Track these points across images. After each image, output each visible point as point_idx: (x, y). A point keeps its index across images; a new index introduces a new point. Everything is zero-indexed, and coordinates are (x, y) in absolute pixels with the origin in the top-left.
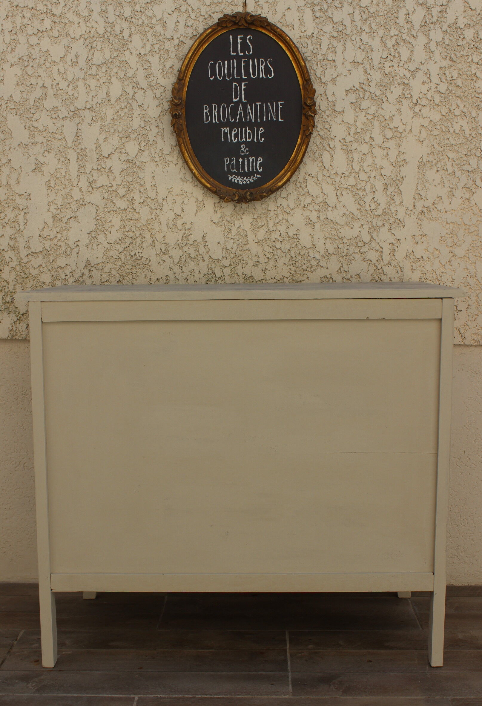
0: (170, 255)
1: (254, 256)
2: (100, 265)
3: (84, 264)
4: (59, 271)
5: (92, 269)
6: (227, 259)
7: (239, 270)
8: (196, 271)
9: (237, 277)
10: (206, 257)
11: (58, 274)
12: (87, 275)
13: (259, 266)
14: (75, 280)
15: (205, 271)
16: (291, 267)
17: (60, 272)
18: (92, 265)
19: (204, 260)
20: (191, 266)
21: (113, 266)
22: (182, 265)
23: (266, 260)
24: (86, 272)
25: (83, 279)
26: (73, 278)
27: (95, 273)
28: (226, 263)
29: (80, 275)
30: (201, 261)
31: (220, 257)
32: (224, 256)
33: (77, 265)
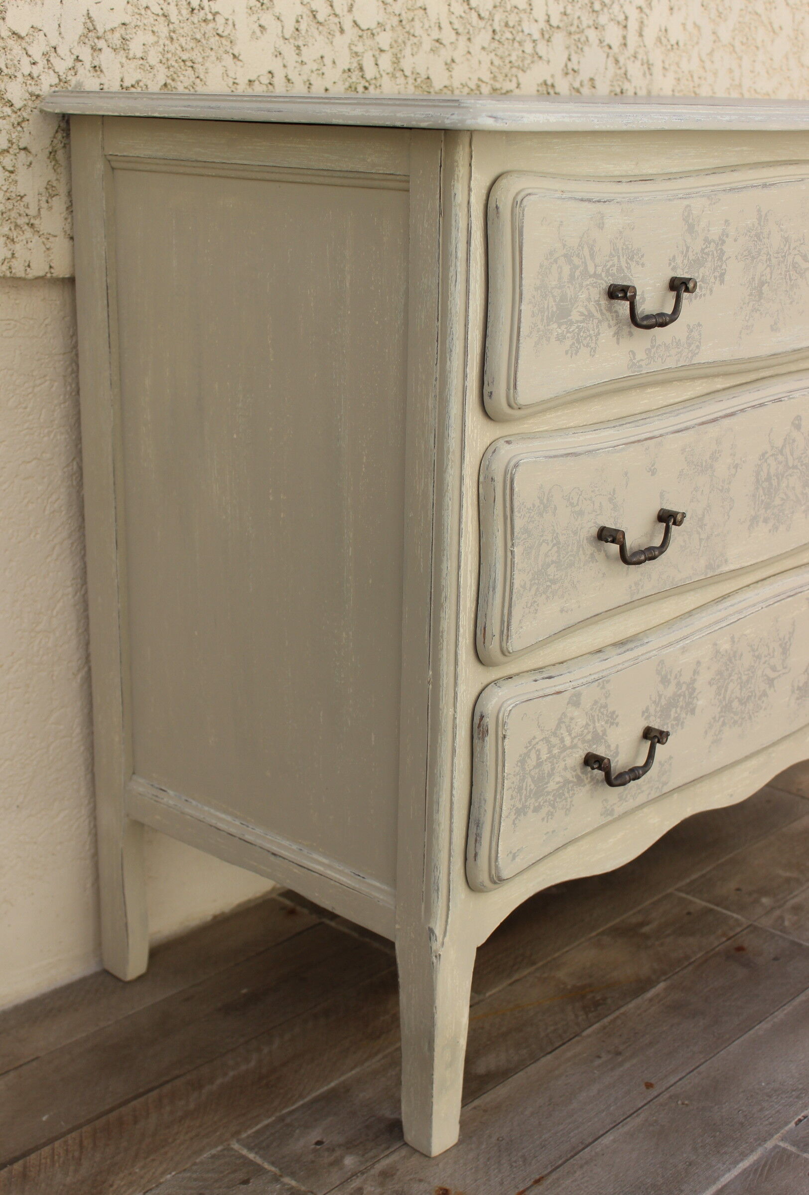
0: (277, 10)
1: (433, 25)
2: (117, 35)
3: (81, 30)
4: (11, 50)
5: (101, 44)
6: (385, 30)
7: (407, 64)
8: (328, 61)
9: (401, 80)
10: (348, 25)
11: (9, 57)
12: (88, 65)
13: (443, 51)
14: (57, 81)
15: (345, 61)
16: (492, 55)
17: (14, 52)
18: (100, 33)
19: (342, 31)
20: (317, 46)
21: (151, 39)
22: (300, 43)
23: (453, 37)
24: (85, 53)
25: (78, 77)
26: (51, 72)
27: (107, 58)
28: (384, 39)
29: (70, 62)
30: (338, 34)
31: (373, 25)
32: (381, 21)
33: (62, 30)
